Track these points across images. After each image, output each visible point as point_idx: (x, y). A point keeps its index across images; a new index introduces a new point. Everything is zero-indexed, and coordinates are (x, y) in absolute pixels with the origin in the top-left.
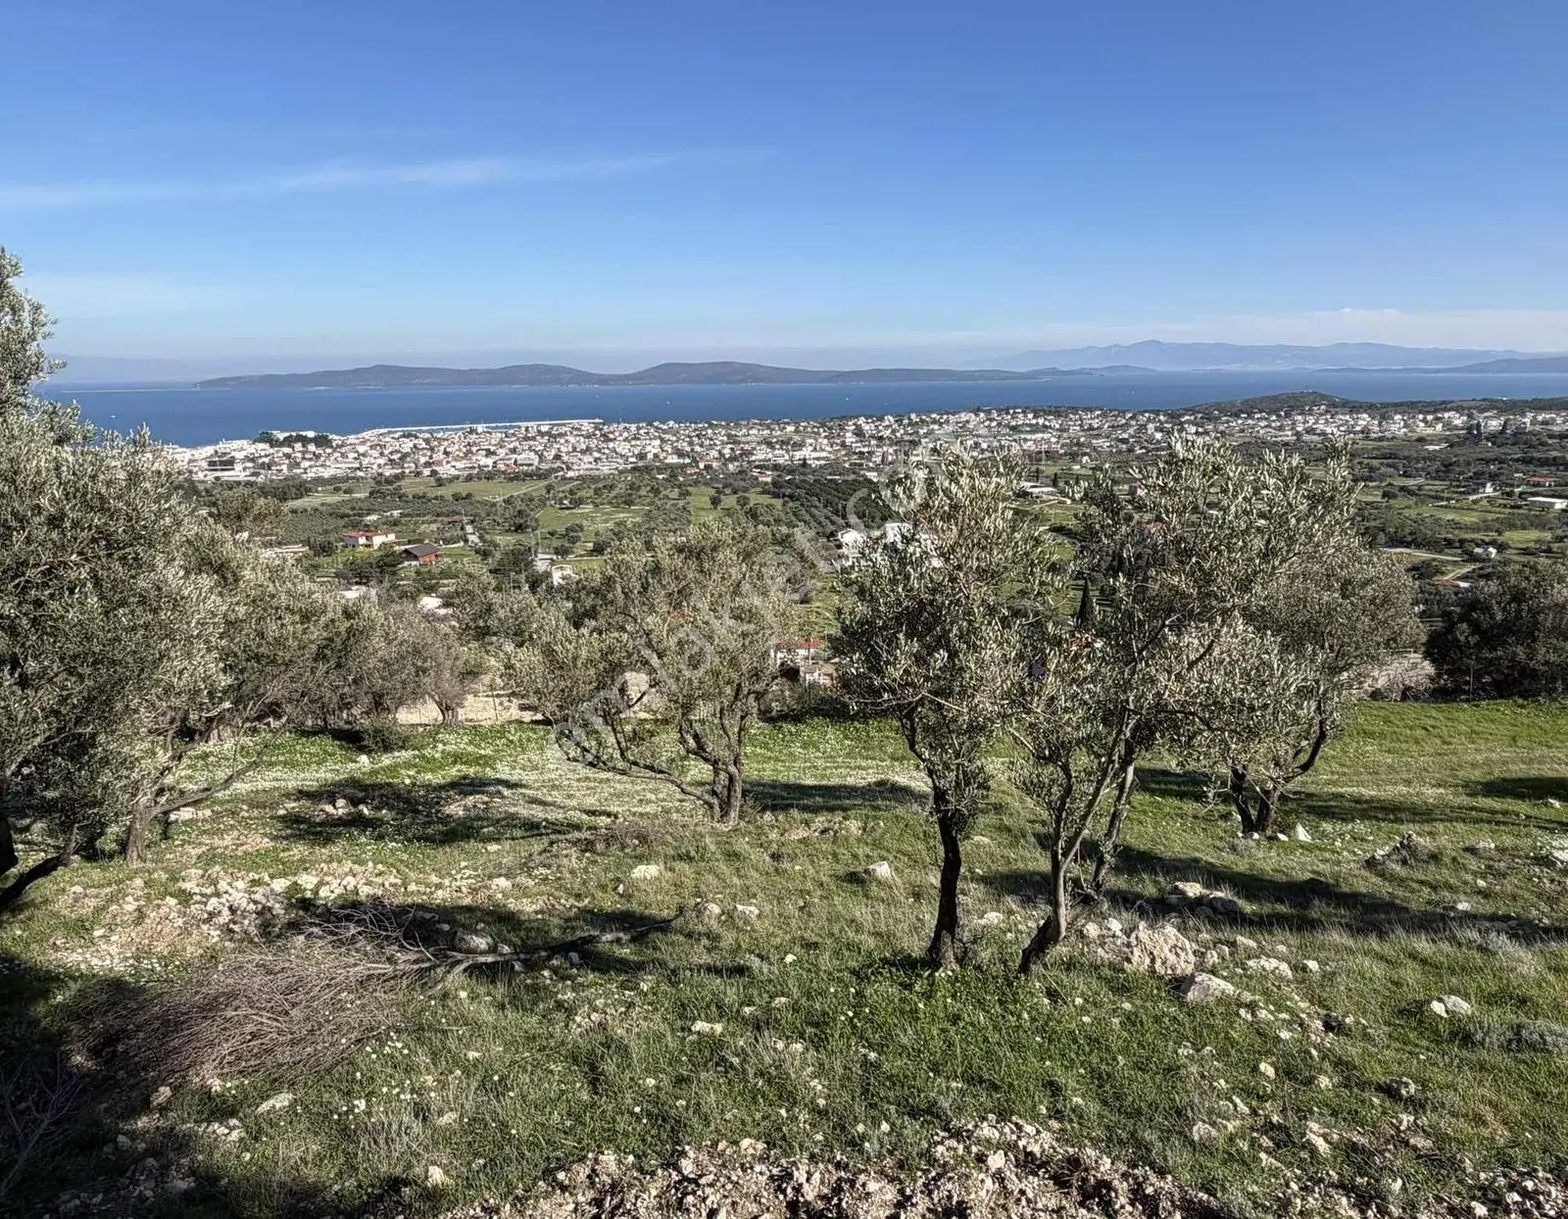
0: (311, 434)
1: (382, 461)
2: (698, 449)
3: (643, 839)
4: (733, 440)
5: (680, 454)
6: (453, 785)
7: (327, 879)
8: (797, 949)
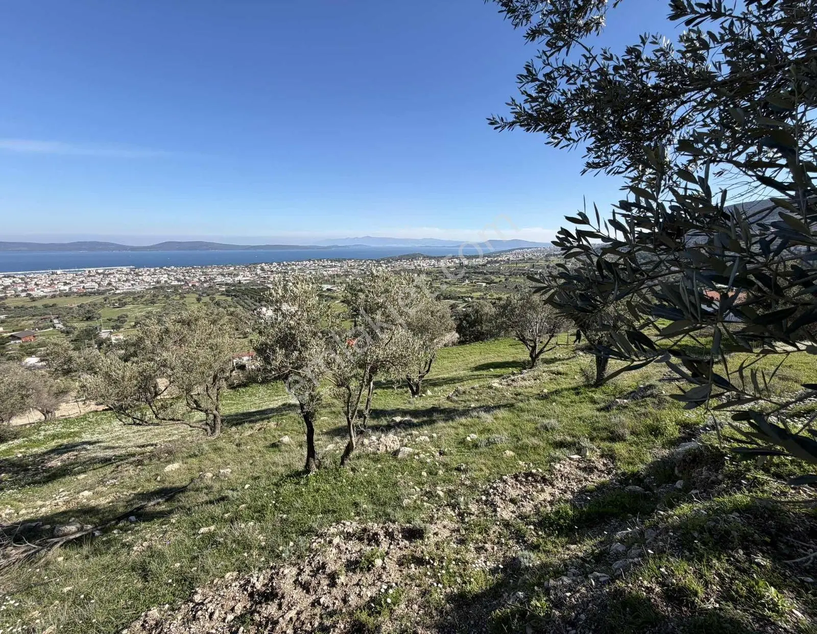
2: (187, 278)
3: (170, 452)
5: (179, 280)
6: (52, 451)
8: (250, 481)
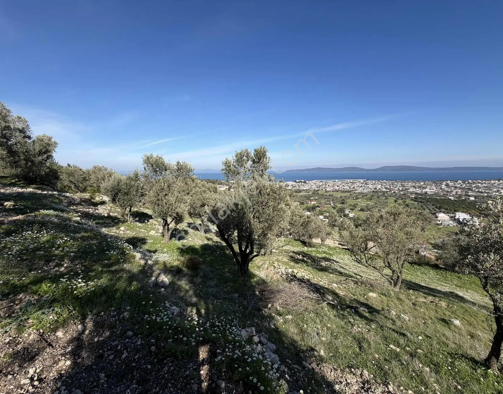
0: (303, 181)
1: (315, 187)
2: (392, 187)
3: (372, 286)
4: (403, 186)
5: (386, 188)
6: (323, 258)
7: (299, 272)
8: (423, 336)
